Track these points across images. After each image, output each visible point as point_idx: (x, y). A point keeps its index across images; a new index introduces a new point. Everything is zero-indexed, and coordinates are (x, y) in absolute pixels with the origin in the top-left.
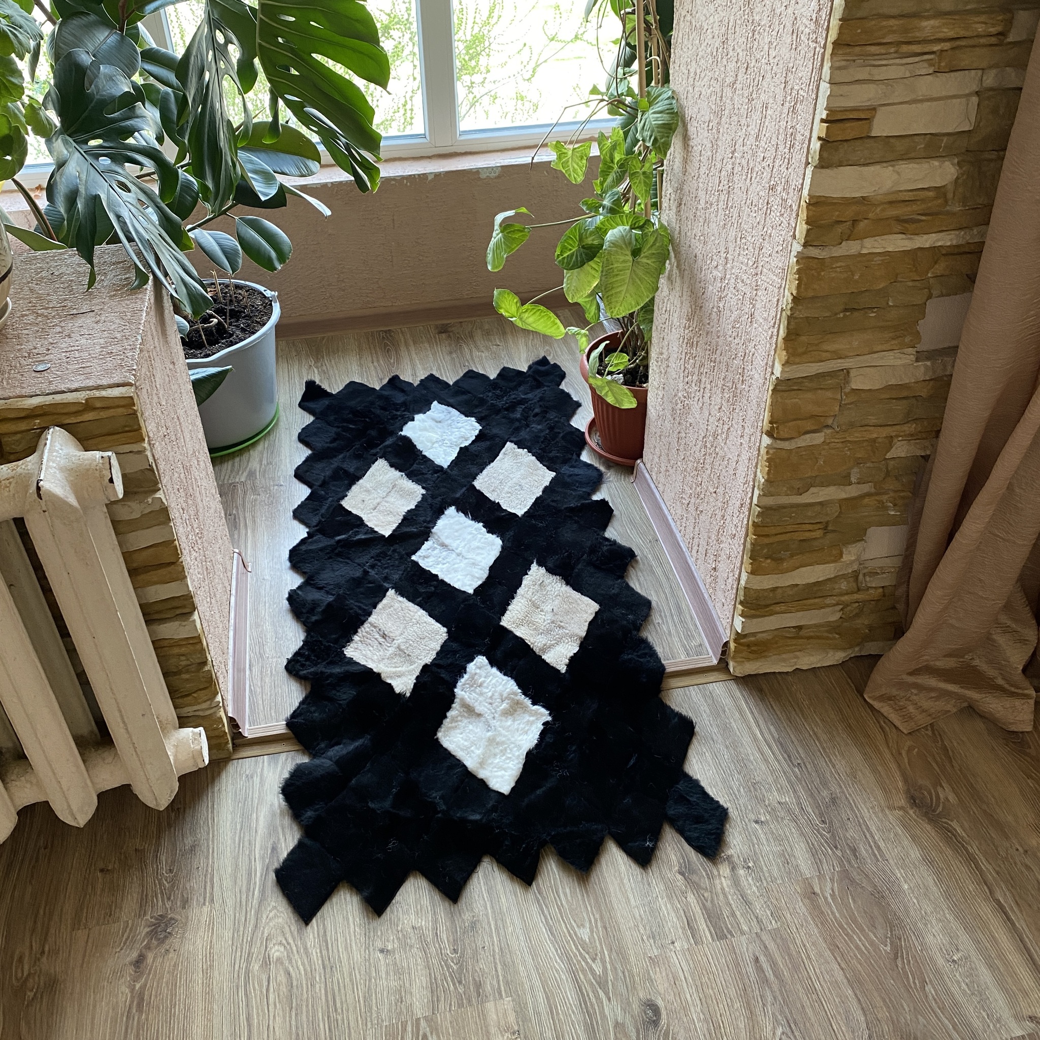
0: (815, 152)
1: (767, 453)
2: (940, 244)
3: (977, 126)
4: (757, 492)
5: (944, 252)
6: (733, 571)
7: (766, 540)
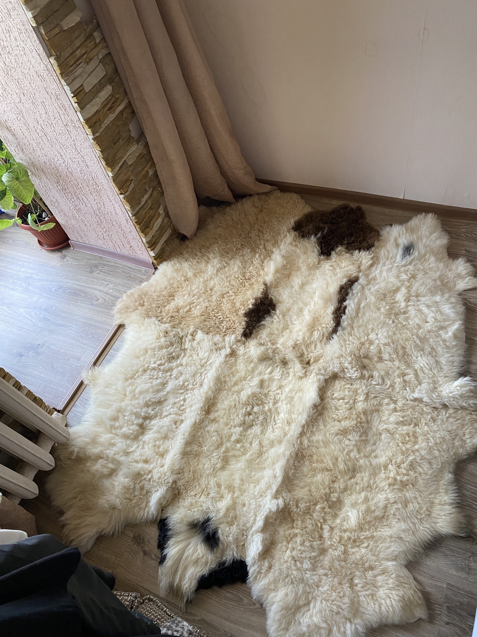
0: (77, 107)
2: (121, 109)
3: (106, 70)
4: (129, 213)
5: (123, 111)
6: (138, 241)
7: (142, 224)
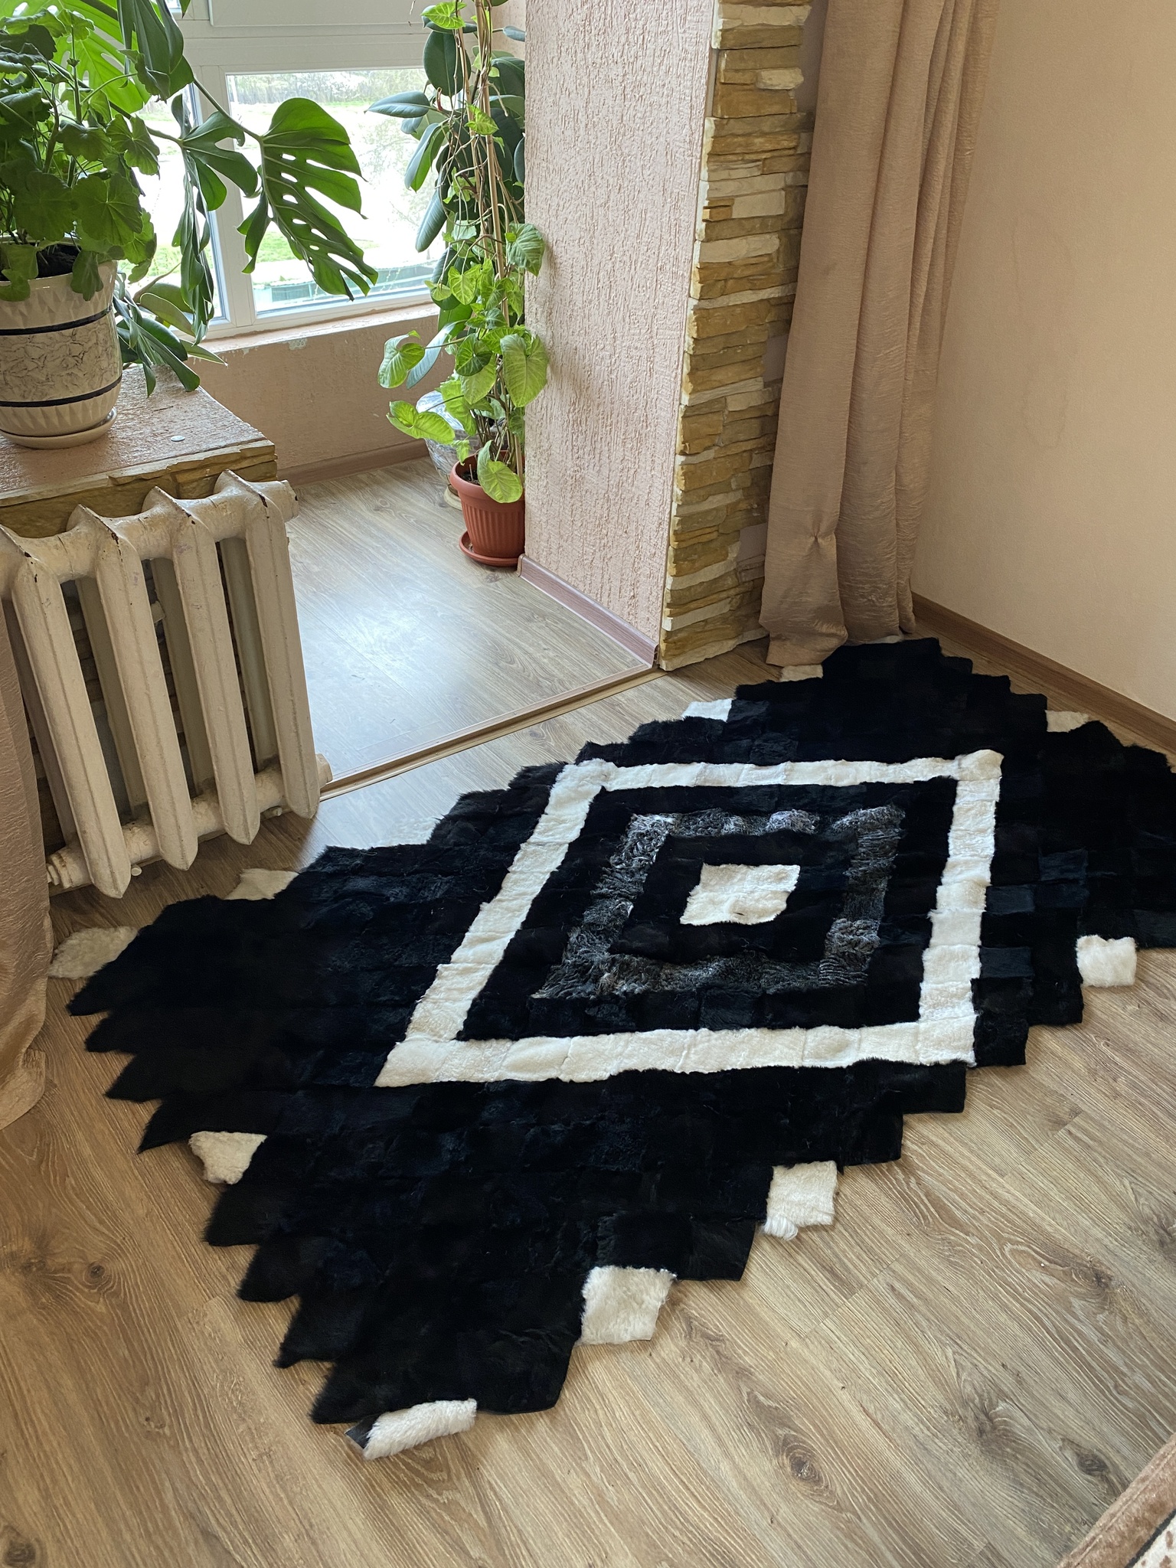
0: (701, 231)
1: (682, 469)
2: (772, 296)
3: (786, 212)
4: (675, 505)
5: (773, 303)
6: (657, 583)
7: (684, 545)
